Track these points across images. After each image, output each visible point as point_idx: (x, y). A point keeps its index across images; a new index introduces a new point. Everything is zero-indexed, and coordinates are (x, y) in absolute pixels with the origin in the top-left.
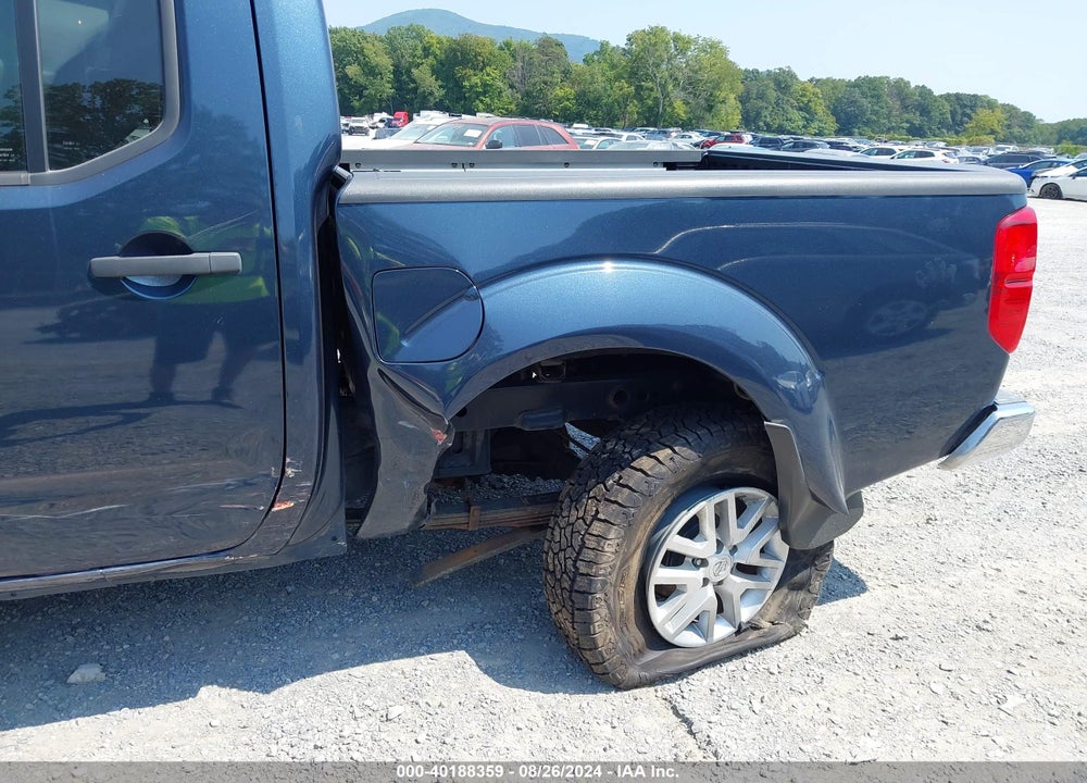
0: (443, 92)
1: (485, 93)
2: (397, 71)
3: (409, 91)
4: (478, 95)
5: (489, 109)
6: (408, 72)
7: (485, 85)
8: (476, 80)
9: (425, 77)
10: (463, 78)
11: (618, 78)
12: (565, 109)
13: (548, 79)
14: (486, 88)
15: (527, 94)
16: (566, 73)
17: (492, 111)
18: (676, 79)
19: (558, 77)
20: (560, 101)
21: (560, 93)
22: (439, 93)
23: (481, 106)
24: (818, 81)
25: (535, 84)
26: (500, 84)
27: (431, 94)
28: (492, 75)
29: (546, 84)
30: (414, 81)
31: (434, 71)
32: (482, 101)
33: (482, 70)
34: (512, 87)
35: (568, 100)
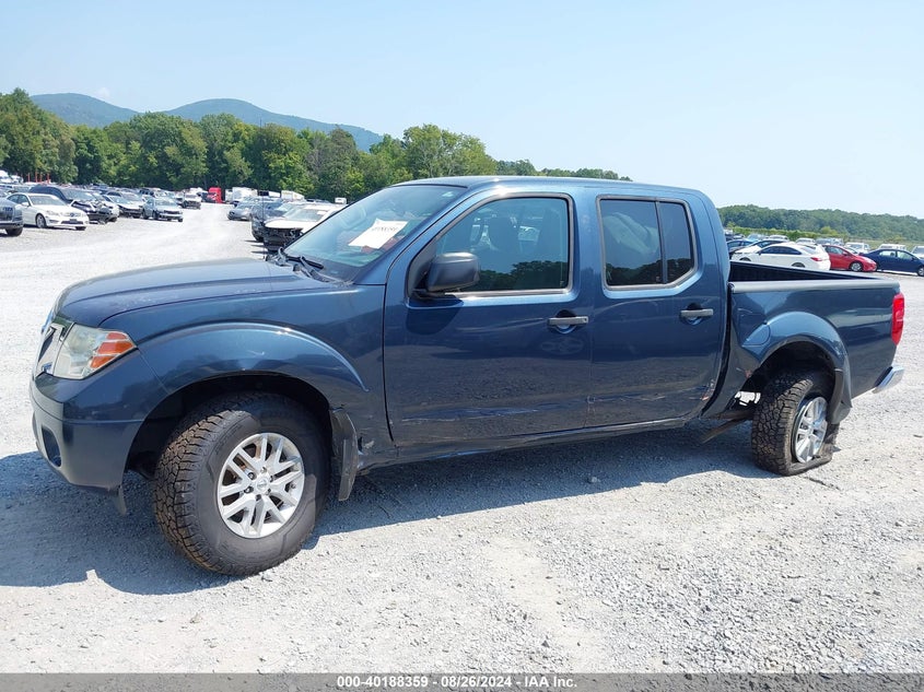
0: (251, 172)
1: (287, 174)
2: (211, 153)
3: (221, 170)
4: (282, 175)
5: (291, 188)
6: (221, 154)
7: (287, 167)
8: (280, 163)
9: (236, 159)
10: (269, 160)
11: (398, 166)
12: (357, 189)
13: (342, 164)
14: (289, 170)
15: (324, 176)
16: (356, 159)
17: (294, 190)
18: (445, 168)
19: (349, 163)
20: (351, 182)
21: (352, 176)
22: (248, 172)
23: (284, 185)
24: (549, 171)
25: (329, 168)
26: (301, 167)
27: (241, 173)
28: (294, 158)
29: (339, 167)
30: (225, 161)
31: (244, 154)
32: (285, 181)
33: (284, 154)
34: (310, 169)
35: (358, 182)
